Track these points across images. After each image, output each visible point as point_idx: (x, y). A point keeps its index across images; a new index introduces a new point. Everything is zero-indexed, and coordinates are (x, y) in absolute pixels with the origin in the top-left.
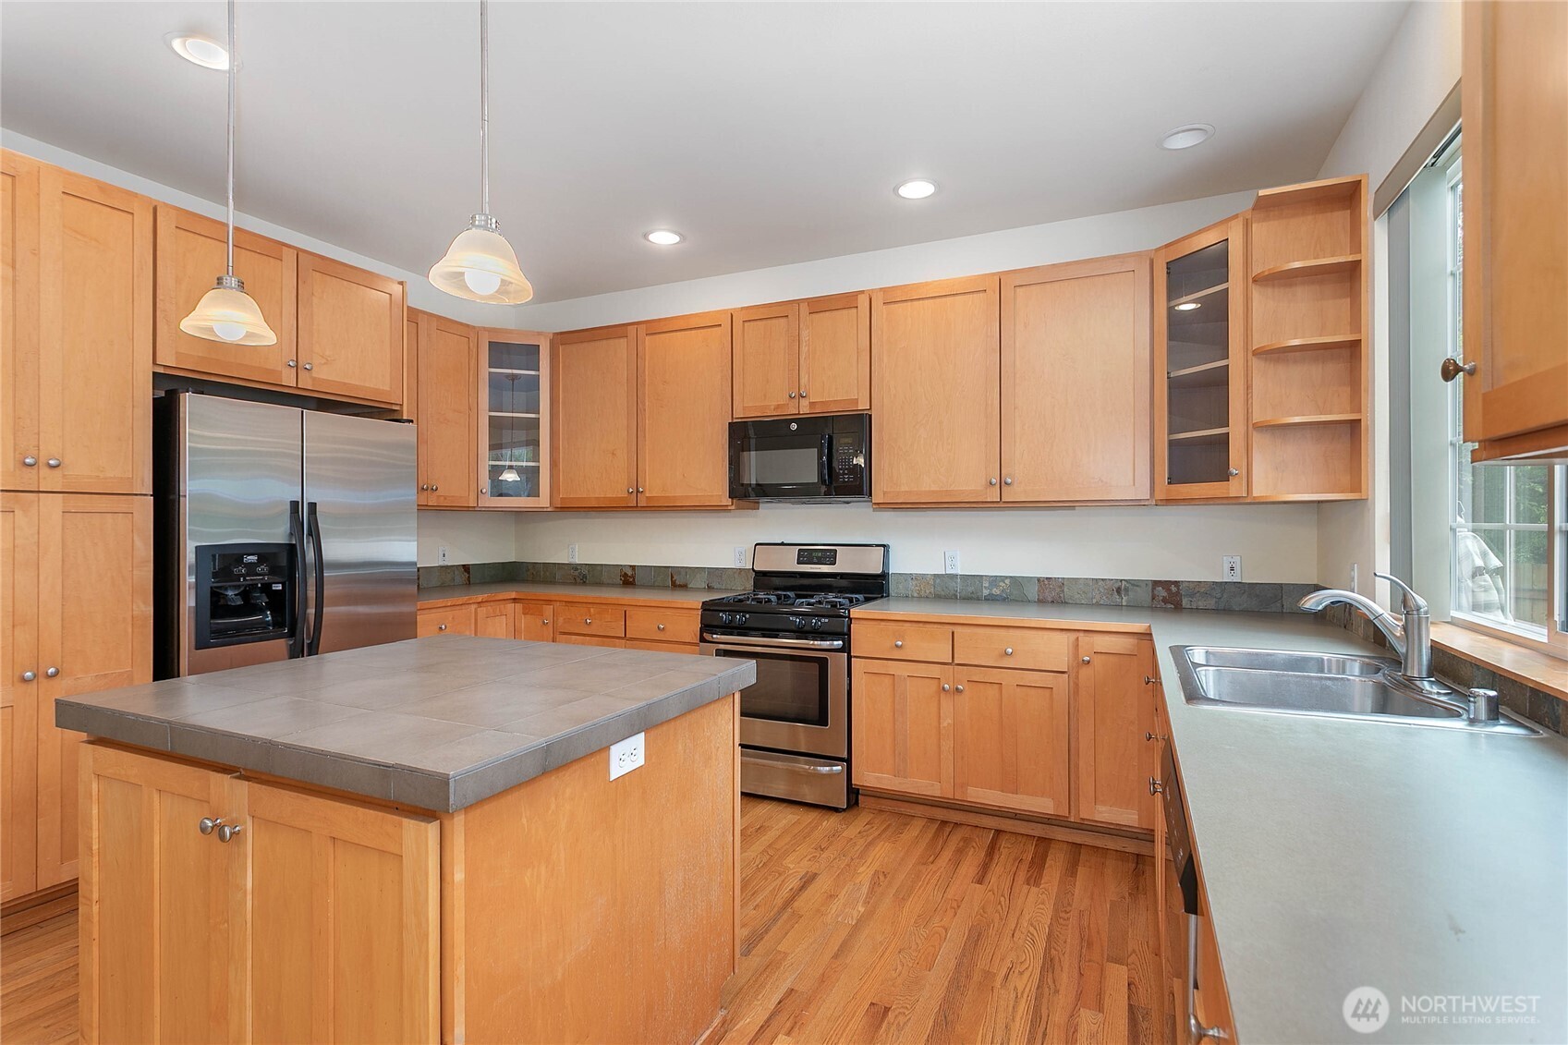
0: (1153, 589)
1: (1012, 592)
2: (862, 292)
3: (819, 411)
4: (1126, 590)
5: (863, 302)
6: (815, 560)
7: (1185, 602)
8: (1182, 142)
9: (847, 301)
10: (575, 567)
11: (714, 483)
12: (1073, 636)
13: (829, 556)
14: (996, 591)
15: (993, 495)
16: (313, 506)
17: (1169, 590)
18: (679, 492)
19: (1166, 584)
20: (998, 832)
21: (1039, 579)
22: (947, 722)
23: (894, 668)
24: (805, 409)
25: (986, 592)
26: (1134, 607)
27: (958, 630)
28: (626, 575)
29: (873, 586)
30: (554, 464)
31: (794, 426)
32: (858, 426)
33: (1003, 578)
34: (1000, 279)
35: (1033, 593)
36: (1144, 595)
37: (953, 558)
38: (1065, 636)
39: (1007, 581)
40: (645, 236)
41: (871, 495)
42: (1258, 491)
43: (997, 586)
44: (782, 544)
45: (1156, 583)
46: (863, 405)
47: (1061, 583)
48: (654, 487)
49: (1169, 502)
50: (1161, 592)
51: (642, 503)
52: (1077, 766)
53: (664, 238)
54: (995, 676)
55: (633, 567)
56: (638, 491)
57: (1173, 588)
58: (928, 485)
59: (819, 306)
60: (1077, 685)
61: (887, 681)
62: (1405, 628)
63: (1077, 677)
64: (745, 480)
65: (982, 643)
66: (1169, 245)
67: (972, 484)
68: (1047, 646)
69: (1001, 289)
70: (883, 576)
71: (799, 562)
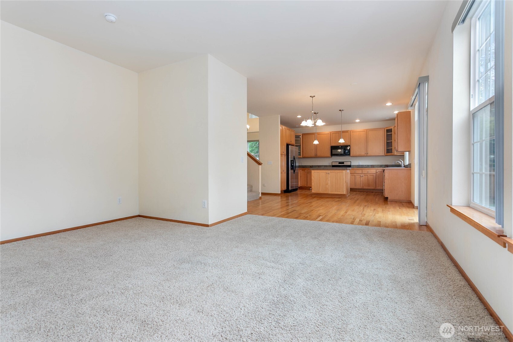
1: (368, 166)
2: (349, 130)
3: (343, 145)
4: (382, 166)
5: (349, 132)
6: (341, 163)
7: (389, 167)
8: (387, 118)
9: (347, 132)
10: (303, 166)
11: (329, 154)
13: (343, 163)
15: (366, 155)
16: (295, 156)
18: (322, 155)
19: (386, 165)
20: (367, 192)
22: (361, 180)
23: (355, 174)
24: (341, 144)
25: (364, 167)
26: (383, 168)
27: (362, 170)
29: (349, 166)
30: (303, 151)
31: (340, 147)
32: (348, 147)
33: (366, 165)
34: (367, 130)
35: (370, 166)
37: (360, 163)
38: (375, 170)
41: (350, 155)
42: (395, 154)
44: (336, 161)
45: (385, 165)
46: (349, 144)
47: (374, 165)
48: (319, 154)
49: (386, 155)
51: (317, 156)
52: (376, 183)
54: (367, 174)
55: (312, 166)
56: (316, 155)
57: (388, 165)
58: (358, 154)
59: (343, 132)
60: (376, 175)
61: (354, 176)
62: (402, 164)
64: (333, 153)
65: (365, 171)
66: (386, 128)
67: (363, 153)
68: (373, 171)
69: (367, 131)
70: (351, 165)
71: (339, 164)
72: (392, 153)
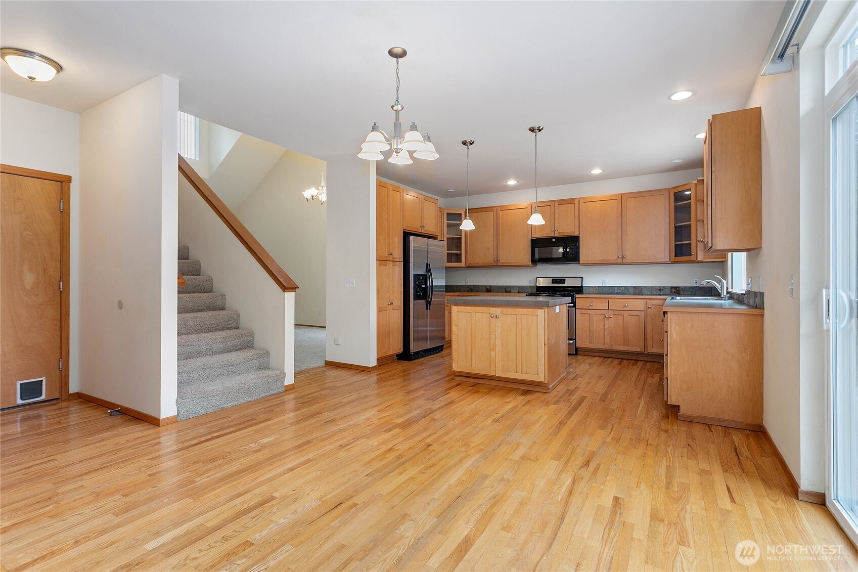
0: (671, 289)
1: (625, 291)
2: (576, 198)
3: (561, 235)
4: (663, 289)
5: (576, 202)
6: (558, 282)
7: (681, 293)
8: (676, 161)
9: (571, 201)
10: (468, 286)
11: (527, 259)
12: (645, 300)
13: (562, 281)
14: (619, 290)
15: (620, 261)
16: (429, 264)
18: (512, 260)
19: (675, 288)
20: (622, 359)
21: (634, 287)
22: (607, 326)
23: (589, 311)
24: (557, 235)
25: (616, 291)
26: (663, 294)
27: (610, 300)
28: (488, 289)
29: (579, 290)
30: (466, 252)
31: (554, 240)
32: (575, 240)
33: (622, 287)
34: (622, 195)
35: (632, 291)
36: (668, 291)
37: (604, 281)
38: (643, 300)
40: (506, 182)
41: (579, 261)
42: (699, 259)
44: (546, 277)
45: (672, 287)
46: (577, 234)
47: (641, 288)
48: (503, 259)
49: (675, 262)
50: (674, 290)
51: (499, 264)
52: (647, 337)
53: (512, 182)
54: (622, 313)
55: (490, 286)
56: (497, 260)
57: (678, 289)
58: (598, 258)
59: (562, 202)
60: (647, 314)
61: (588, 315)
62: (721, 288)
63: (647, 312)
64: (536, 257)
65: (617, 303)
66: (674, 188)
67: (613, 257)
68: (637, 303)
69: (622, 199)
70: (582, 287)
71: (552, 283)
72: (690, 255)
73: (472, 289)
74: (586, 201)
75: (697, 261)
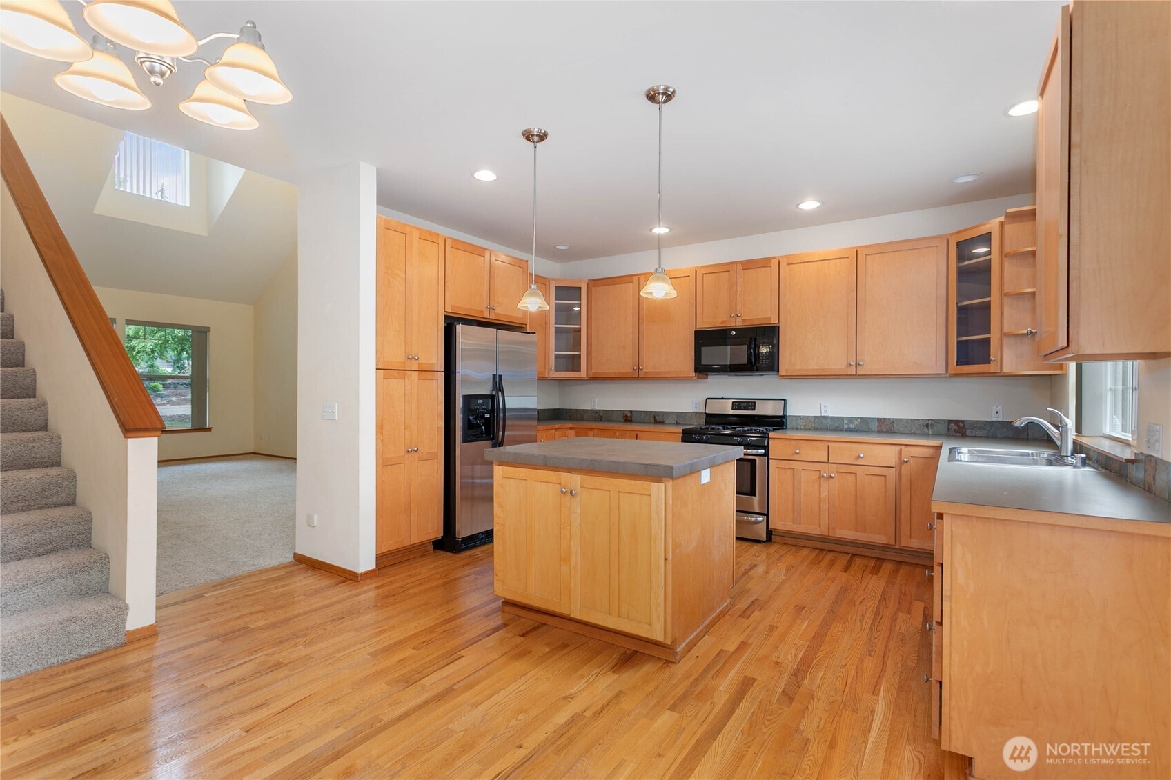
0: (949, 424)
1: (862, 426)
2: (774, 258)
3: (748, 324)
4: (932, 425)
5: (775, 263)
6: (743, 408)
7: (968, 432)
9: (764, 263)
10: (596, 412)
11: (688, 366)
12: (898, 448)
13: (751, 405)
14: (852, 426)
15: (852, 371)
16: (500, 376)
17: (958, 425)
18: (663, 369)
19: (956, 422)
20: (853, 555)
21: (878, 419)
22: (824, 494)
23: (793, 465)
24: (739, 323)
25: (846, 426)
26: (936, 435)
27: (831, 445)
28: (626, 416)
29: (779, 422)
30: (589, 353)
31: (734, 333)
32: (770, 333)
33: (856, 419)
34: (857, 251)
35: (874, 427)
36: (943, 429)
37: (825, 407)
38: (893, 447)
39: (859, 420)
40: (651, 230)
41: (778, 371)
42: (1006, 370)
43: (853, 423)
44: (722, 398)
45: (950, 422)
46: (774, 321)
47: (892, 421)
48: (648, 367)
49: (956, 375)
50: (954, 427)
51: (642, 375)
52: (900, 518)
53: (660, 230)
54: (853, 469)
55: (631, 412)
56: (639, 368)
57: (961, 424)
58: (813, 365)
59: (748, 265)
60: (900, 474)
61: (790, 472)
62: (1061, 435)
63: (900, 470)
64: (704, 362)
65: (846, 450)
66: (958, 233)
67: (837, 364)
68: (883, 453)
69: (858, 257)
70: (784, 417)
71: (733, 409)
72: (988, 361)
73: (601, 417)
74: (792, 261)
75: (1001, 374)
